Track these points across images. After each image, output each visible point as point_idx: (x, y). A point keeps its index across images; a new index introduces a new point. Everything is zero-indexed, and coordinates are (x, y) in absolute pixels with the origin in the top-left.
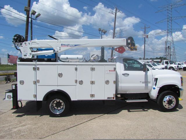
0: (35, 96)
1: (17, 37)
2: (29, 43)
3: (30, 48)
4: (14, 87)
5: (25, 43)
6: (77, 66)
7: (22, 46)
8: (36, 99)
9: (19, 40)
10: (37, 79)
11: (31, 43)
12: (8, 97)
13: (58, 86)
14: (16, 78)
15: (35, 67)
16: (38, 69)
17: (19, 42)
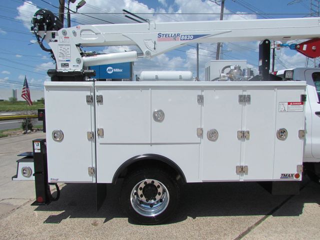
0: (93, 171)
1: (43, 15)
2: (75, 33)
3: (77, 45)
4: (38, 148)
5: (65, 33)
6: (202, 91)
7: (56, 41)
8: (94, 179)
9: (47, 24)
10: (98, 127)
11: (78, 32)
12: (24, 173)
13: (151, 144)
14: (42, 124)
15: (92, 94)
16: (100, 100)
17: (48, 30)
